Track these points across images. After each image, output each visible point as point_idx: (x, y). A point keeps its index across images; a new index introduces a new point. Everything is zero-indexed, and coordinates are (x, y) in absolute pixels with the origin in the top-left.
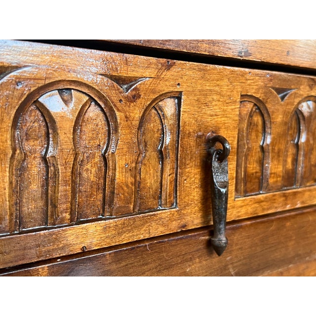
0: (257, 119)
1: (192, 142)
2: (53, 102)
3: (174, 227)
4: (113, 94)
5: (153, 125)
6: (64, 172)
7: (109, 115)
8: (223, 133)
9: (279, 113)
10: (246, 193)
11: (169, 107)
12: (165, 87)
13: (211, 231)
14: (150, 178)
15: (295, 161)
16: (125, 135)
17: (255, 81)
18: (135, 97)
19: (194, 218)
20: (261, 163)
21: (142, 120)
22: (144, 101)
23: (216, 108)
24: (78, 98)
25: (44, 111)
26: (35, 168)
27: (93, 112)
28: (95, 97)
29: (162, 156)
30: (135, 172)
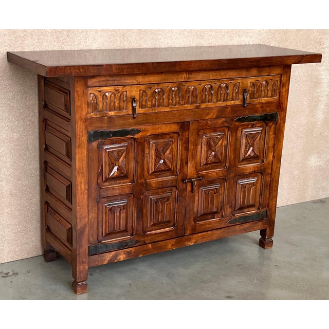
0: (144, 94)
1: (130, 99)
2: (107, 94)
3: (126, 113)
4: (115, 92)
5: (122, 96)
6: (109, 104)
7: (115, 96)
8: (136, 97)
9: (149, 92)
10: (142, 108)
11: (125, 93)
12: (124, 90)
13: (133, 114)
14: (122, 105)
15: (155, 102)
16: (117, 98)
17: (143, 87)
18: (119, 92)
19: (131, 112)
20: (146, 102)
21: (120, 96)
22: (120, 93)
23: (134, 92)
24: (110, 93)
25: (106, 96)
26: (105, 103)
27: (113, 95)
28: (113, 93)
29: (124, 102)
30: (119, 104)
